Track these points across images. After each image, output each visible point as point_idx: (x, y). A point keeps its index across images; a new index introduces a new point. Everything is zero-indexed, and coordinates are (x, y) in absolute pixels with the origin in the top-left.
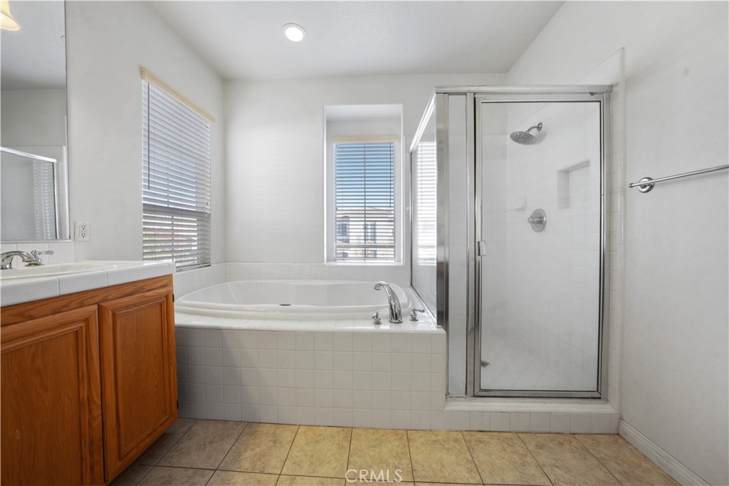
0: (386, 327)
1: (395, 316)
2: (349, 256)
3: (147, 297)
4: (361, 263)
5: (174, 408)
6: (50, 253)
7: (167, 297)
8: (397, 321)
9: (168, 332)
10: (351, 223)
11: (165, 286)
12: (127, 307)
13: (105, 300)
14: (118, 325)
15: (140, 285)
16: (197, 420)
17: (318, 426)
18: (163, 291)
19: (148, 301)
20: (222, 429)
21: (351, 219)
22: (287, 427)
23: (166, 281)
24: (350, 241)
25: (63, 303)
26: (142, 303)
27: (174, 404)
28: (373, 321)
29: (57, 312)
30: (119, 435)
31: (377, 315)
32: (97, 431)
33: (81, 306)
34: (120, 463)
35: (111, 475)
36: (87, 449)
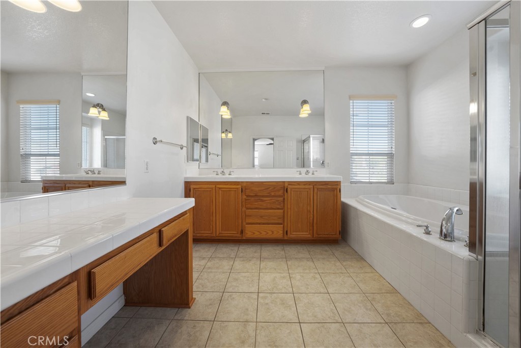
1: (445, 235)
3: (328, 187)
5: (338, 233)
6: (317, 171)
7: (336, 189)
8: (446, 239)
9: (338, 202)
12: (321, 189)
13: (316, 185)
15: (327, 183)
18: (337, 186)
20: (353, 253)
22: (373, 269)
23: (337, 183)
25: (305, 183)
26: (327, 189)
28: (422, 230)
29: (304, 185)
30: (317, 227)
31: (427, 227)
32: (311, 221)
33: (310, 185)
34: (317, 235)
35: (314, 236)
36: (309, 224)
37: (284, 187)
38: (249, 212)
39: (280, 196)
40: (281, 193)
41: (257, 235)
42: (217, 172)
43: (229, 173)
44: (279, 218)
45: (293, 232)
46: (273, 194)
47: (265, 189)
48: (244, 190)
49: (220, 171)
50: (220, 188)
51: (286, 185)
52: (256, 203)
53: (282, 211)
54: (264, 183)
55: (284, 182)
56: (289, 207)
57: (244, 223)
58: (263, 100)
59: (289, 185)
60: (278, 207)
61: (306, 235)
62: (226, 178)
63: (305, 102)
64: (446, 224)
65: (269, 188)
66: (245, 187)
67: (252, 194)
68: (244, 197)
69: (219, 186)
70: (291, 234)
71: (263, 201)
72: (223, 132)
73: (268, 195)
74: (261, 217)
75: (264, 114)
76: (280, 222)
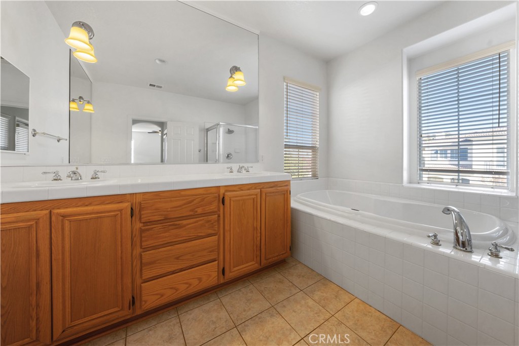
0: (447, 250)
1: (463, 244)
2: (471, 182)
3: (278, 189)
4: (453, 188)
5: (288, 249)
6: (252, 167)
7: (287, 191)
8: (464, 249)
9: (287, 209)
10: (474, 147)
11: (287, 186)
12: (270, 193)
13: (263, 188)
14: (267, 200)
15: (276, 183)
16: (300, 262)
17: (370, 306)
18: (286, 188)
19: (278, 192)
20: (310, 273)
21: (474, 143)
22: (347, 293)
23: (287, 183)
24: (474, 167)
25: (250, 187)
26: (276, 192)
27: (288, 247)
28: (430, 240)
29: (249, 189)
30: (265, 249)
31: (435, 236)
32: (258, 243)
33: (255, 189)
34: (265, 261)
35: (262, 264)
36: (255, 248)
37: (219, 196)
38: (147, 256)
39: (212, 213)
40: (213, 207)
41: (170, 296)
42: (56, 173)
43: (91, 174)
44: (211, 252)
45: (234, 267)
46: (199, 211)
47: (185, 204)
48: (136, 211)
49: (64, 172)
50: (64, 216)
51: (222, 191)
52: (166, 234)
53: (215, 238)
54: (183, 193)
55: (218, 187)
56: (227, 228)
57: (138, 281)
58: (158, 61)
59: (227, 191)
60: (210, 231)
61: (252, 266)
62: (85, 187)
63: (235, 69)
64: (461, 229)
65: (192, 201)
66: (140, 204)
67: (156, 218)
68: (138, 225)
69: (62, 211)
70: (231, 272)
71: (180, 227)
72: (73, 101)
73: (191, 213)
74: (177, 258)
75: (154, 86)
76: (213, 257)
